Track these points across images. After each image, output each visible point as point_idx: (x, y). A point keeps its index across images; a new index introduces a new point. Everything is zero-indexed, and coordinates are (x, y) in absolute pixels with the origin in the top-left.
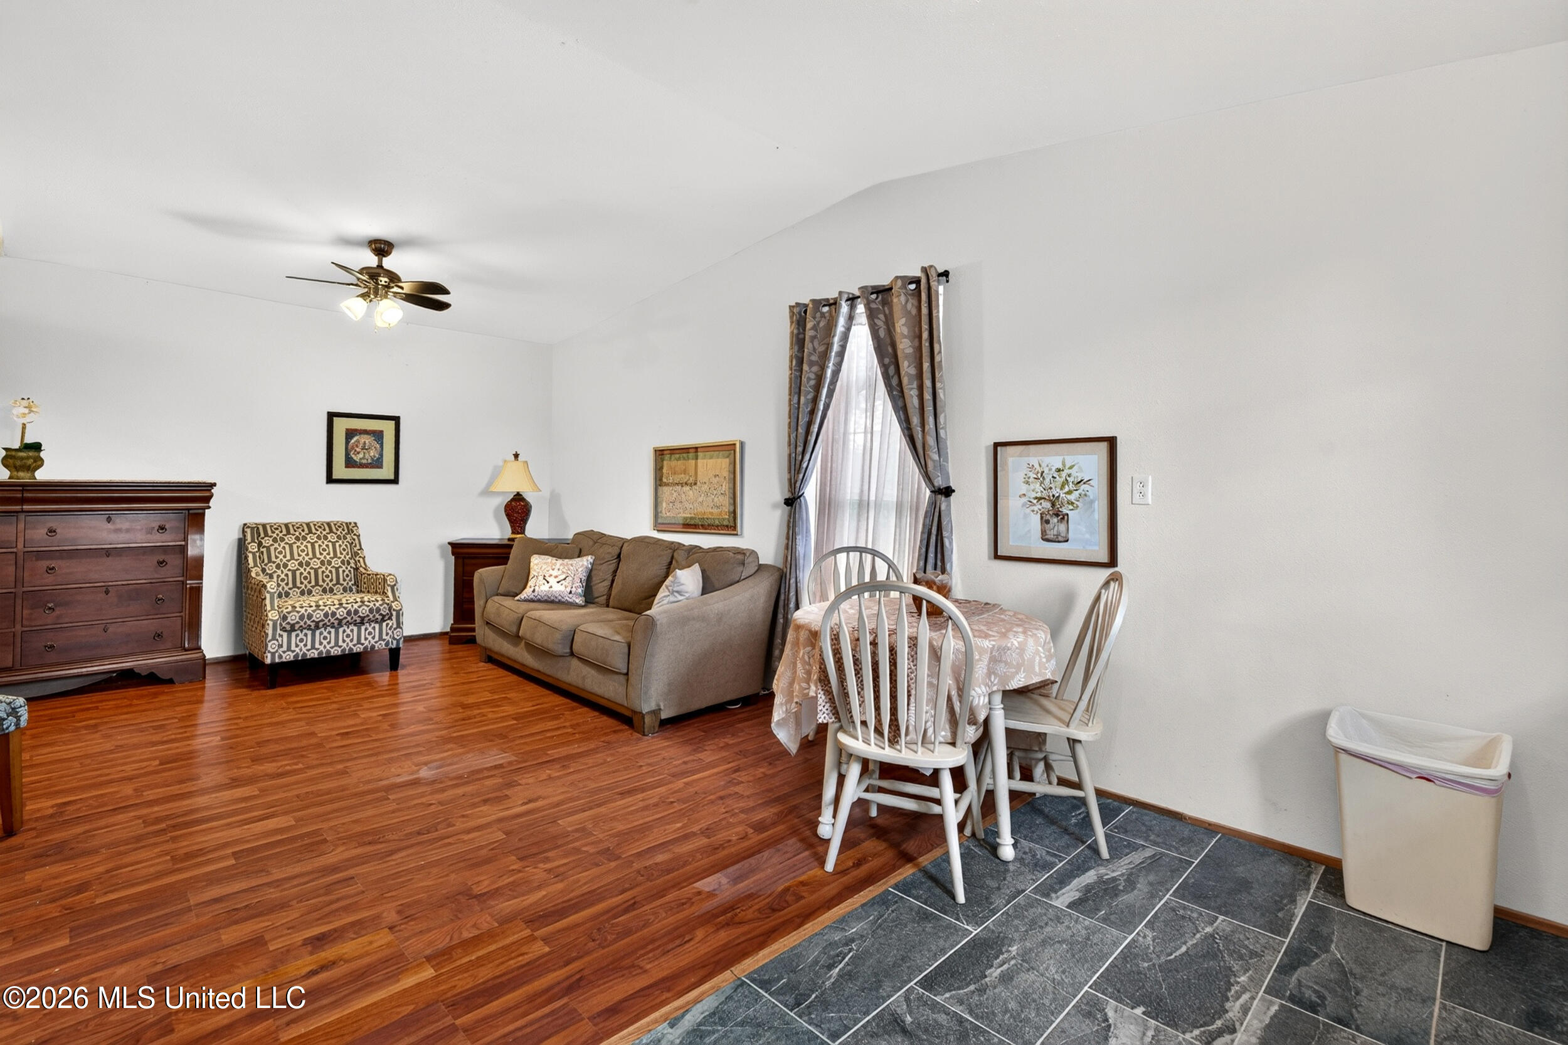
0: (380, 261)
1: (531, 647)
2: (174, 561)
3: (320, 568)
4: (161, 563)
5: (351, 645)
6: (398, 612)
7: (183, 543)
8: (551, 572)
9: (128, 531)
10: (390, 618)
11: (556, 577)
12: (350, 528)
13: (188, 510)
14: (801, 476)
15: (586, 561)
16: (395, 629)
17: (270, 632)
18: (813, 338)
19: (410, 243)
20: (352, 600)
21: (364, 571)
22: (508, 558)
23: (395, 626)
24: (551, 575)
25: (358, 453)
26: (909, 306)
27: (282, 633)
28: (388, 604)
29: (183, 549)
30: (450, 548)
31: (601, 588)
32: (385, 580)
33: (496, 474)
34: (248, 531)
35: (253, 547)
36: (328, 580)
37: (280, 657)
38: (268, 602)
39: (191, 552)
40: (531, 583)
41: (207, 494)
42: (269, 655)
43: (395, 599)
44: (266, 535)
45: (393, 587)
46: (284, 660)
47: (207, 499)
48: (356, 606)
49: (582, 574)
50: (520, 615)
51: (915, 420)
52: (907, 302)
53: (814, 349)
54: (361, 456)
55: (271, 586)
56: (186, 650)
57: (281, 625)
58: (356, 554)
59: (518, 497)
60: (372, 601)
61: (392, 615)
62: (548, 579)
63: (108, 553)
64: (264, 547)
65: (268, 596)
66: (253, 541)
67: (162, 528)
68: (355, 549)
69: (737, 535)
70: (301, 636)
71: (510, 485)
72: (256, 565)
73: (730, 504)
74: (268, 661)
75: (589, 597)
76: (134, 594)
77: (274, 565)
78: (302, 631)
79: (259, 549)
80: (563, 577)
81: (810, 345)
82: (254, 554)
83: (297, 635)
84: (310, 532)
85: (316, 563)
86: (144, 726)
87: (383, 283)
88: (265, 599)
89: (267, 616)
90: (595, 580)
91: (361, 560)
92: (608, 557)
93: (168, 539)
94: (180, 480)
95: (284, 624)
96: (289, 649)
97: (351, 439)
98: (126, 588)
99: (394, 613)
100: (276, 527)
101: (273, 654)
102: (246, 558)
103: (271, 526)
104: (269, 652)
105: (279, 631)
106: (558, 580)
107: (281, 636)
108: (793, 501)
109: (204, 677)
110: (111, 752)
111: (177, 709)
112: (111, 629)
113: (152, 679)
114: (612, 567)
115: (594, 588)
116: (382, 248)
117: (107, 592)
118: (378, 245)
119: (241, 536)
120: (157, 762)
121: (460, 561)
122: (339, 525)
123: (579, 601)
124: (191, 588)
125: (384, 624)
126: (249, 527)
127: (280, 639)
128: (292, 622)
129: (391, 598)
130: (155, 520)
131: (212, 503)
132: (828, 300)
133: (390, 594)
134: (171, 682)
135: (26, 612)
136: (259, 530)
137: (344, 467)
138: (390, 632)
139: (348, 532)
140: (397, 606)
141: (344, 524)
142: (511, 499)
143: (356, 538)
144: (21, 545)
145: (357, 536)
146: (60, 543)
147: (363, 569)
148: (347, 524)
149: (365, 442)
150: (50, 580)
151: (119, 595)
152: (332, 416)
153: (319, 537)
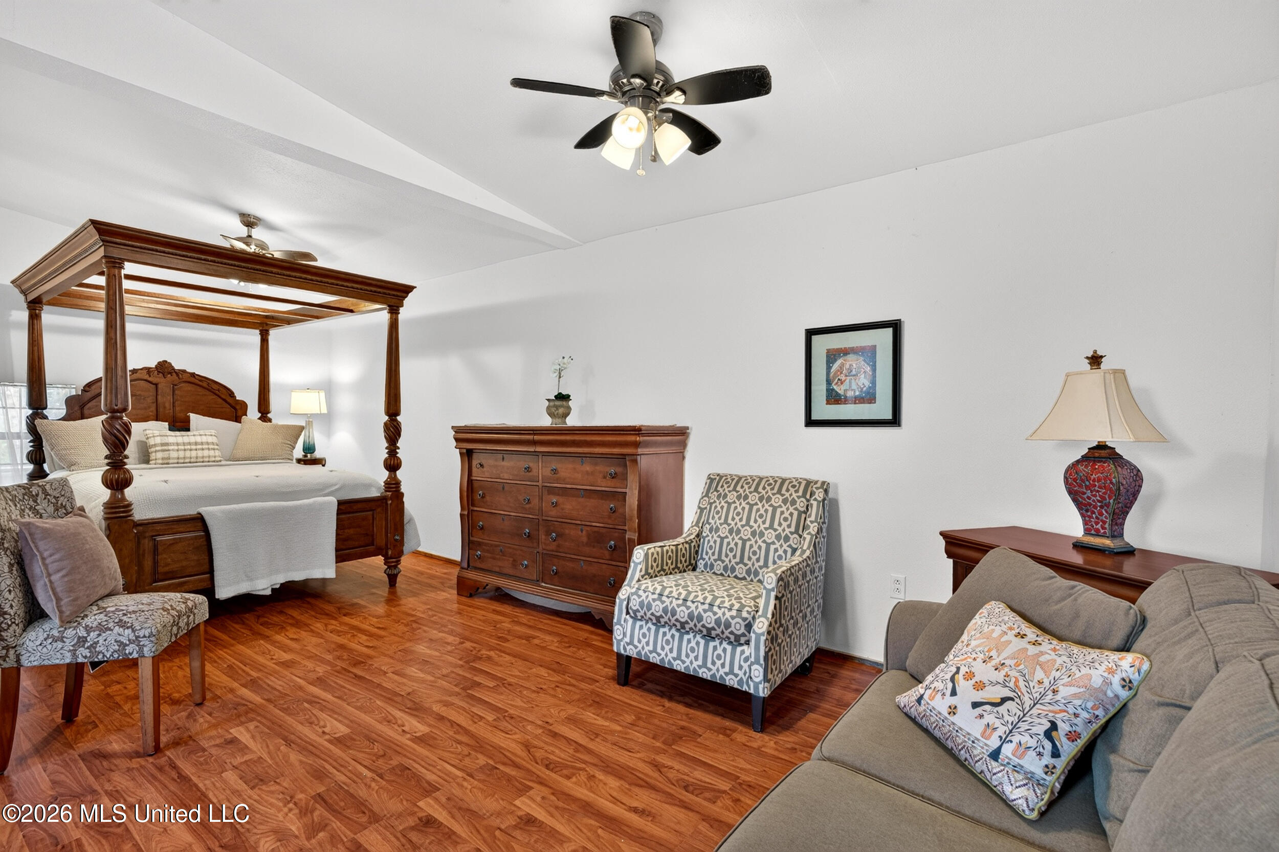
2: (620, 508)
4: (612, 509)
7: (626, 491)
10: (748, 643)
11: (979, 686)
12: (810, 489)
13: (626, 455)
20: (700, 598)
23: (753, 659)
25: (842, 382)
27: (627, 618)
29: (625, 497)
30: (942, 543)
35: (704, 502)
37: (625, 648)
39: (629, 500)
41: (633, 439)
42: (615, 642)
46: (627, 654)
48: (701, 608)
54: (847, 386)
58: (806, 528)
59: (1099, 455)
62: (959, 683)
63: (583, 493)
66: (707, 494)
76: (597, 536)
78: (646, 623)
79: (707, 506)
82: (702, 510)
83: (641, 627)
93: (616, 485)
96: (632, 641)
97: (833, 363)
98: (592, 529)
101: (618, 642)
104: (615, 638)
105: (624, 615)
106: (979, 696)
117: (582, 531)
121: (961, 570)
126: (714, 477)
127: (624, 626)
130: (608, 465)
135: (543, 537)
136: (715, 483)
137: (828, 403)
138: (745, 666)
139: (804, 496)
140: (761, 626)
141: (804, 483)
142: (1085, 458)
143: (815, 504)
144: (540, 481)
145: (819, 502)
146: (558, 480)
147: (804, 552)
148: (809, 483)
149: (851, 365)
150: (554, 512)
151: (588, 536)
152: (810, 334)
153: (786, 501)
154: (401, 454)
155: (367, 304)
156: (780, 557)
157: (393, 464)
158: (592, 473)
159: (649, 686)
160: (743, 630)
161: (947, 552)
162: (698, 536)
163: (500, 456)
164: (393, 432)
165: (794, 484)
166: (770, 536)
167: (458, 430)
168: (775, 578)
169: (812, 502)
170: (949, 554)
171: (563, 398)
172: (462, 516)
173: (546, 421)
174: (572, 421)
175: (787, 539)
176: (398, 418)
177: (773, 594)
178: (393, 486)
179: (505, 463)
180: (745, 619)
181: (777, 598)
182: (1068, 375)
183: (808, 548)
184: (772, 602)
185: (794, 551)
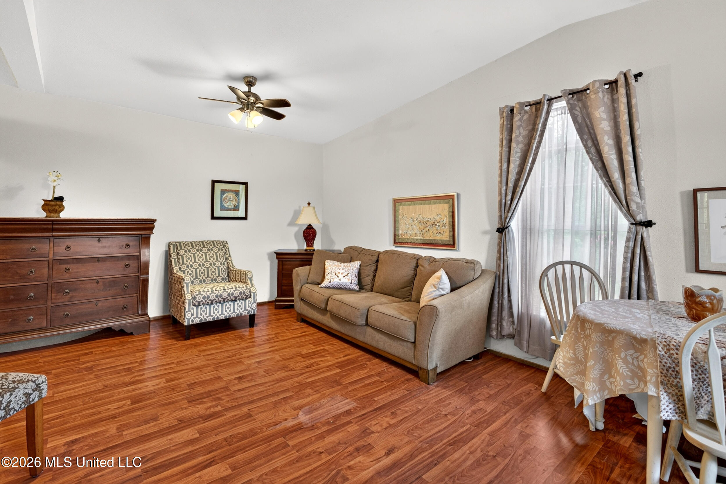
0: (249, 89)
1: (335, 317)
2: (134, 264)
3: (209, 267)
4: (127, 265)
5: (230, 313)
6: (254, 293)
7: (138, 254)
8: (339, 271)
9: (109, 247)
10: (250, 297)
11: (342, 274)
12: (224, 244)
13: (141, 235)
14: (510, 214)
15: (357, 264)
16: (253, 303)
17: (187, 306)
18: (519, 126)
19: (267, 77)
20: (230, 287)
21: (232, 269)
22: (311, 261)
23: (253, 302)
24: (339, 273)
25: (227, 202)
26: (606, 99)
27: (193, 307)
28: (249, 289)
29: (138, 258)
30: (275, 255)
31: (367, 280)
32: (246, 275)
33: (297, 214)
34: (172, 246)
35: (174, 255)
36: (214, 274)
37: (193, 321)
38: (185, 288)
39: (143, 259)
40: (327, 277)
41: (151, 226)
42: (186, 320)
43: (252, 286)
44: (181, 248)
45: (250, 279)
46: (194, 323)
47: (152, 229)
48: (232, 291)
49: (356, 272)
50: (327, 298)
51: (616, 176)
52: (604, 97)
53: (520, 134)
54: (228, 204)
55: (187, 279)
56: (140, 315)
57: (193, 302)
58: (227, 259)
59: (310, 227)
60: (241, 287)
61: (251, 295)
62: (338, 275)
63: (99, 260)
64: (180, 255)
65: (185, 285)
66: (174, 252)
67: (128, 246)
68: (227, 256)
69: (456, 250)
70: (204, 308)
71: (305, 220)
72: (176, 266)
73: (450, 231)
74: (186, 324)
75: (361, 286)
76: (113, 283)
77: (185, 266)
78: (204, 306)
79: (177, 257)
80: (346, 274)
81: (517, 132)
82: (175, 259)
84: (204, 246)
85: (207, 265)
86: (119, 368)
87: (252, 101)
88: (183, 287)
89: (185, 297)
90: (363, 275)
91: (230, 262)
92: (370, 262)
93: (131, 251)
94: (137, 218)
95: (194, 302)
96: (197, 317)
97: (224, 194)
98: (108, 280)
99: (252, 294)
100: (187, 244)
101: (189, 320)
102: (171, 262)
103: (184, 244)
104: (187, 319)
105: (192, 306)
106: (344, 275)
107: (193, 309)
108: (502, 230)
109: (149, 331)
110: (101, 391)
111: (137, 355)
112: (100, 304)
113: (122, 333)
114: (374, 268)
115: (362, 280)
116: (250, 82)
117: (98, 283)
118: (249, 80)
119: (168, 249)
120: (129, 402)
121: (280, 263)
122: (219, 242)
123: (356, 288)
124: (143, 280)
125: (247, 301)
126: (172, 244)
127: (192, 311)
128: (199, 301)
129: (250, 286)
130: (124, 241)
131: (154, 231)
132: (529, 102)
133: (249, 282)
134: (131, 334)
135: (53, 295)
137: (221, 210)
138: (250, 305)
140: (254, 290)
141: (221, 242)
142: (307, 228)
144: (51, 256)
146: (72, 254)
149: (230, 196)
150: (67, 276)
151: (104, 284)
152: (214, 182)
153: (209, 250)
159: (196, 336)
166: (218, 264)
169: (226, 249)
182: (299, 207)
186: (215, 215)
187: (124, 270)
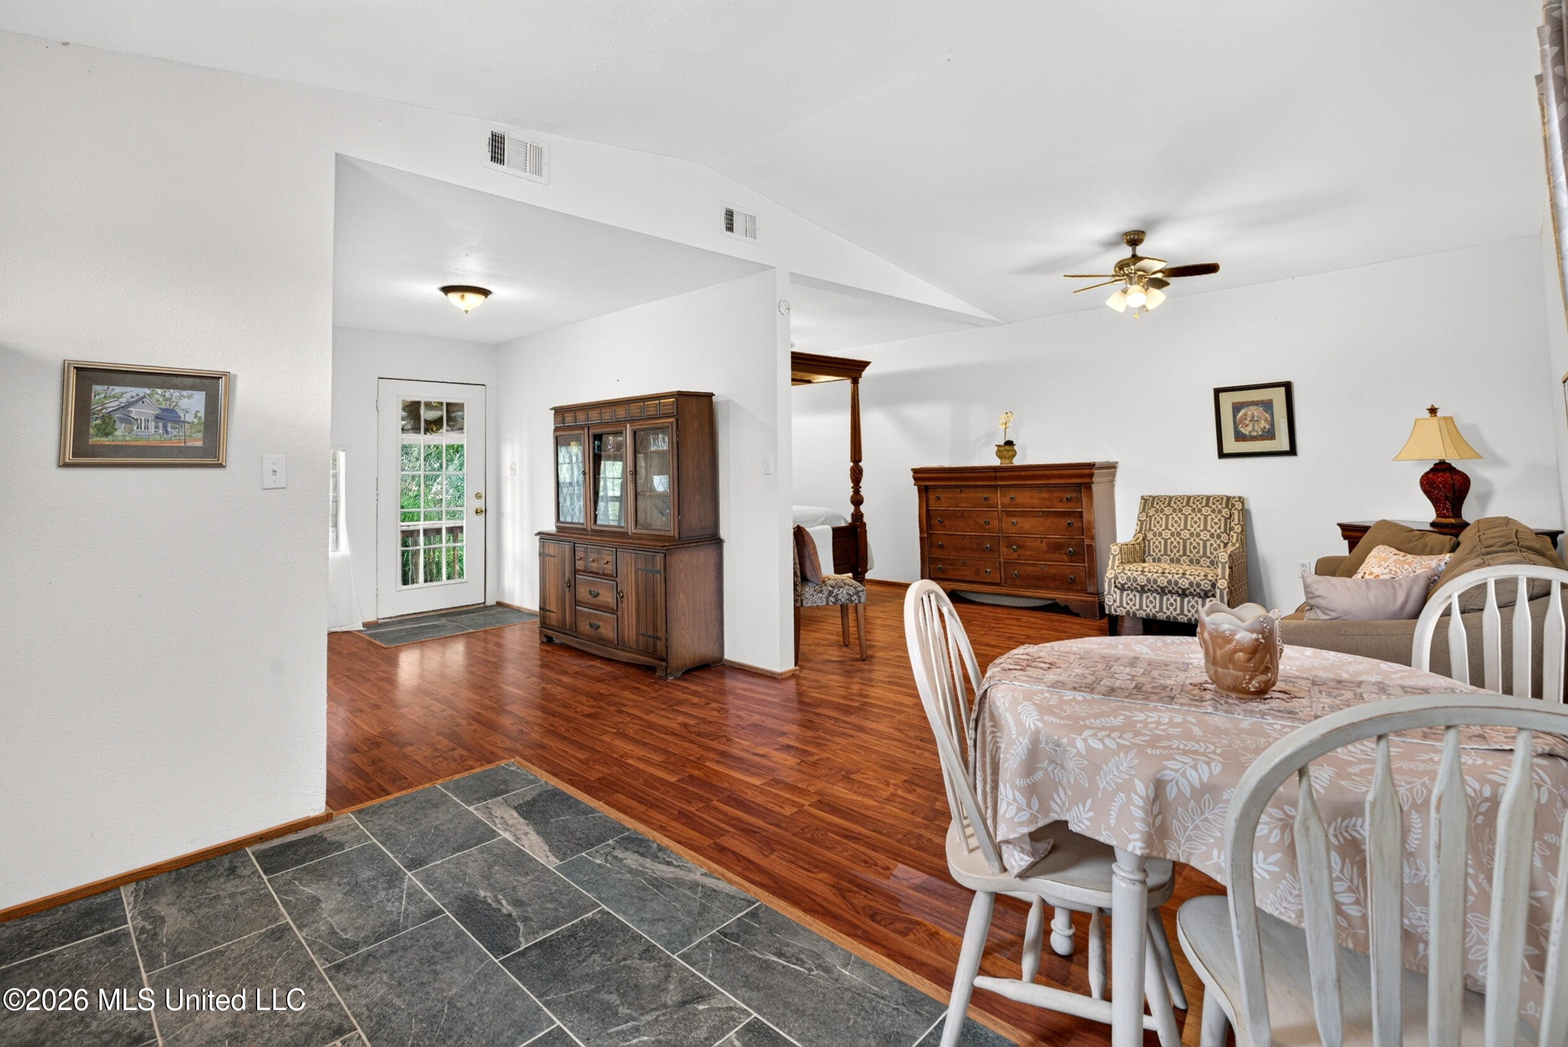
0: (1134, 250)
2: (1077, 523)
4: (1069, 523)
5: (1174, 614)
6: (1222, 591)
7: (1081, 510)
10: (1214, 596)
13: (1082, 484)
17: (1107, 587)
25: (1247, 426)
27: (1116, 590)
29: (1081, 515)
30: (1339, 530)
34: (1143, 502)
35: (1142, 516)
37: (1115, 610)
38: (1111, 562)
39: (1086, 516)
41: (1089, 472)
42: (1107, 607)
43: (1224, 577)
45: (1223, 564)
46: (1118, 614)
47: (1091, 476)
48: (1176, 577)
54: (1250, 428)
56: (1088, 594)
57: (1115, 583)
58: (1232, 529)
61: (1215, 592)
63: (1041, 514)
65: (1112, 557)
66: (1144, 511)
67: (1068, 498)
68: (1232, 524)
72: (1141, 532)
74: (1110, 612)
76: (1056, 545)
83: (1128, 595)
84: (1188, 505)
85: (1185, 534)
89: (1107, 573)
91: (1236, 536)
93: (1072, 506)
97: (1239, 412)
98: (1052, 540)
99: (1218, 591)
100: (1161, 499)
101: (1110, 607)
103: (1158, 499)
104: (1107, 604)
105: (1113, 588)
107: (1115, 593)
112: (1046, 570)
117: (1042, 543)
118: (1128, 238)
119: (1143, 505)
124: (1089, 545)
126: (1144, 499)
127: (1114, 595)
129: (1220, 577)
130: (1064, 492)
131: (1117, 478)
133: (1219, 571)
134: (1077, 615)
135: (1004, 550)
136: (1148, 502)
137: (1237, 441)
139: (1227, 506)
140: (1223, 584)
141: (1225, 499)
142: (1431, 470)
143: (1236, 513)
144: (1000, 507)
145: (1239, 511)
146: (1017, 506)
147: (1234, 544)
148: (1228, 498)
149: (1254, 413)
150: (1014, 530)
151: (1048, 545)
152: (1217, 392)
153: (1213, 511)
154: (863, 492)
155: (818, 376)
156: (1215, 549)
157: (857, 500)
158: (1049, 499)
160: (1209, 587)
161: (1343, 536)
162: (1144, 539)
163: (958, 490)
164: (857, 475)
165: (1219, 499)
166: (1205, 535)
167: (915, 471)
168: (1227, 556)
169: (1233, 511)
170: (1345, 537)
171: (1009, 443)
172: (921, 538)
173: (996, 462)
174: (1017, 461)
175: (1219, 537)
176: (860, 464)
177: (1227, 565)
178: (858, 516)
179: (963, 495)
180: (1210, 581)
181: (1230, 568)
182: (1416, 420)
183: (1237, 541)
184: (1227, 570)
185: (1226, 545)
186: (1225, 451)
187: (1067, 530)
